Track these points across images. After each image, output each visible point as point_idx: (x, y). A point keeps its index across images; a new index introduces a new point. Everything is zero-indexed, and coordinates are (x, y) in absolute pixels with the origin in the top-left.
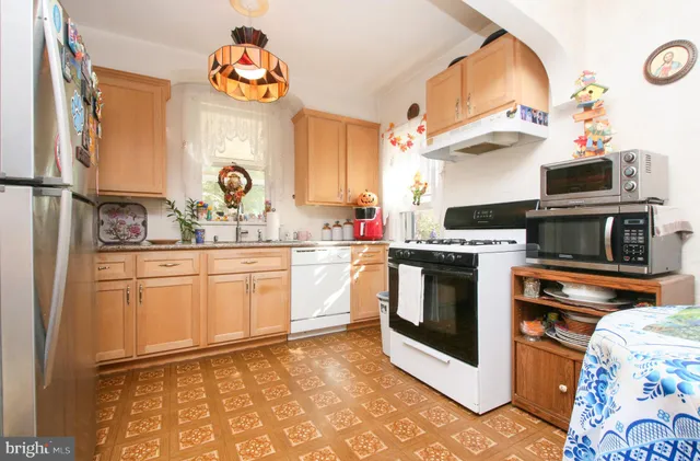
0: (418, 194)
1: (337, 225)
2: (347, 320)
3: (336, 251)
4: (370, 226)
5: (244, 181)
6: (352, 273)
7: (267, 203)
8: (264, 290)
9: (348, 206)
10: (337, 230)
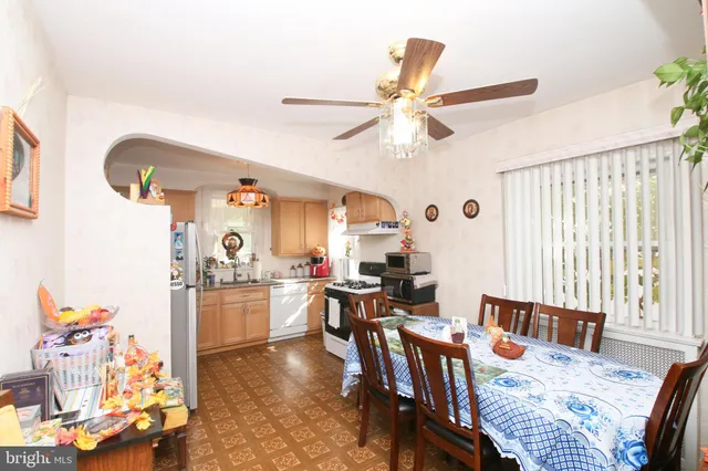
0: (348, 250)
1: (300, 266)
2: (305, 329)
3: (297, 286)
4: (319, 269)
5: (238, 242)
6: (309, 299)
7: (253, 255)
8: (254, 312)
9: (307, 255)
10: (299, 270)
